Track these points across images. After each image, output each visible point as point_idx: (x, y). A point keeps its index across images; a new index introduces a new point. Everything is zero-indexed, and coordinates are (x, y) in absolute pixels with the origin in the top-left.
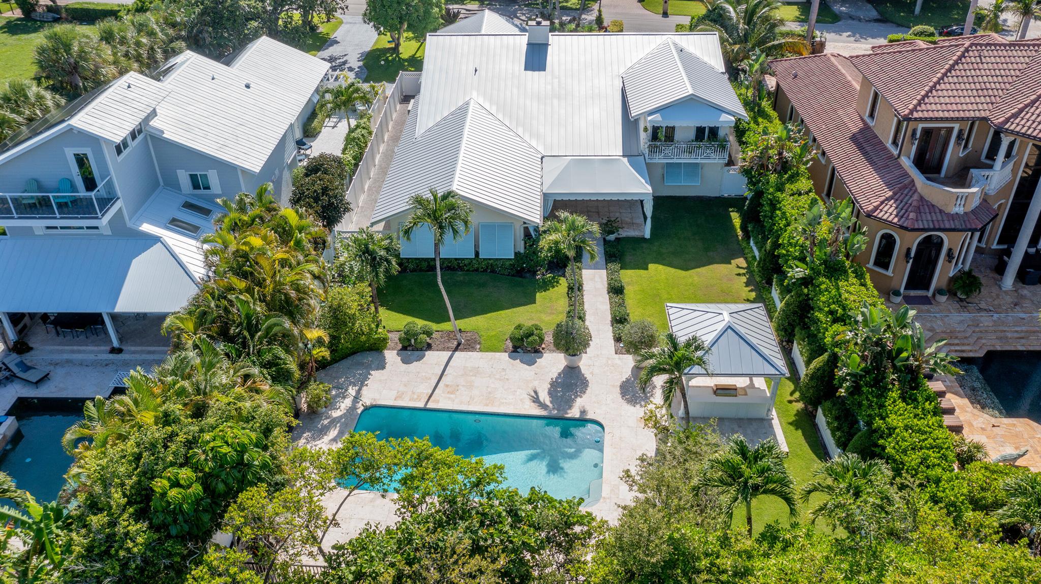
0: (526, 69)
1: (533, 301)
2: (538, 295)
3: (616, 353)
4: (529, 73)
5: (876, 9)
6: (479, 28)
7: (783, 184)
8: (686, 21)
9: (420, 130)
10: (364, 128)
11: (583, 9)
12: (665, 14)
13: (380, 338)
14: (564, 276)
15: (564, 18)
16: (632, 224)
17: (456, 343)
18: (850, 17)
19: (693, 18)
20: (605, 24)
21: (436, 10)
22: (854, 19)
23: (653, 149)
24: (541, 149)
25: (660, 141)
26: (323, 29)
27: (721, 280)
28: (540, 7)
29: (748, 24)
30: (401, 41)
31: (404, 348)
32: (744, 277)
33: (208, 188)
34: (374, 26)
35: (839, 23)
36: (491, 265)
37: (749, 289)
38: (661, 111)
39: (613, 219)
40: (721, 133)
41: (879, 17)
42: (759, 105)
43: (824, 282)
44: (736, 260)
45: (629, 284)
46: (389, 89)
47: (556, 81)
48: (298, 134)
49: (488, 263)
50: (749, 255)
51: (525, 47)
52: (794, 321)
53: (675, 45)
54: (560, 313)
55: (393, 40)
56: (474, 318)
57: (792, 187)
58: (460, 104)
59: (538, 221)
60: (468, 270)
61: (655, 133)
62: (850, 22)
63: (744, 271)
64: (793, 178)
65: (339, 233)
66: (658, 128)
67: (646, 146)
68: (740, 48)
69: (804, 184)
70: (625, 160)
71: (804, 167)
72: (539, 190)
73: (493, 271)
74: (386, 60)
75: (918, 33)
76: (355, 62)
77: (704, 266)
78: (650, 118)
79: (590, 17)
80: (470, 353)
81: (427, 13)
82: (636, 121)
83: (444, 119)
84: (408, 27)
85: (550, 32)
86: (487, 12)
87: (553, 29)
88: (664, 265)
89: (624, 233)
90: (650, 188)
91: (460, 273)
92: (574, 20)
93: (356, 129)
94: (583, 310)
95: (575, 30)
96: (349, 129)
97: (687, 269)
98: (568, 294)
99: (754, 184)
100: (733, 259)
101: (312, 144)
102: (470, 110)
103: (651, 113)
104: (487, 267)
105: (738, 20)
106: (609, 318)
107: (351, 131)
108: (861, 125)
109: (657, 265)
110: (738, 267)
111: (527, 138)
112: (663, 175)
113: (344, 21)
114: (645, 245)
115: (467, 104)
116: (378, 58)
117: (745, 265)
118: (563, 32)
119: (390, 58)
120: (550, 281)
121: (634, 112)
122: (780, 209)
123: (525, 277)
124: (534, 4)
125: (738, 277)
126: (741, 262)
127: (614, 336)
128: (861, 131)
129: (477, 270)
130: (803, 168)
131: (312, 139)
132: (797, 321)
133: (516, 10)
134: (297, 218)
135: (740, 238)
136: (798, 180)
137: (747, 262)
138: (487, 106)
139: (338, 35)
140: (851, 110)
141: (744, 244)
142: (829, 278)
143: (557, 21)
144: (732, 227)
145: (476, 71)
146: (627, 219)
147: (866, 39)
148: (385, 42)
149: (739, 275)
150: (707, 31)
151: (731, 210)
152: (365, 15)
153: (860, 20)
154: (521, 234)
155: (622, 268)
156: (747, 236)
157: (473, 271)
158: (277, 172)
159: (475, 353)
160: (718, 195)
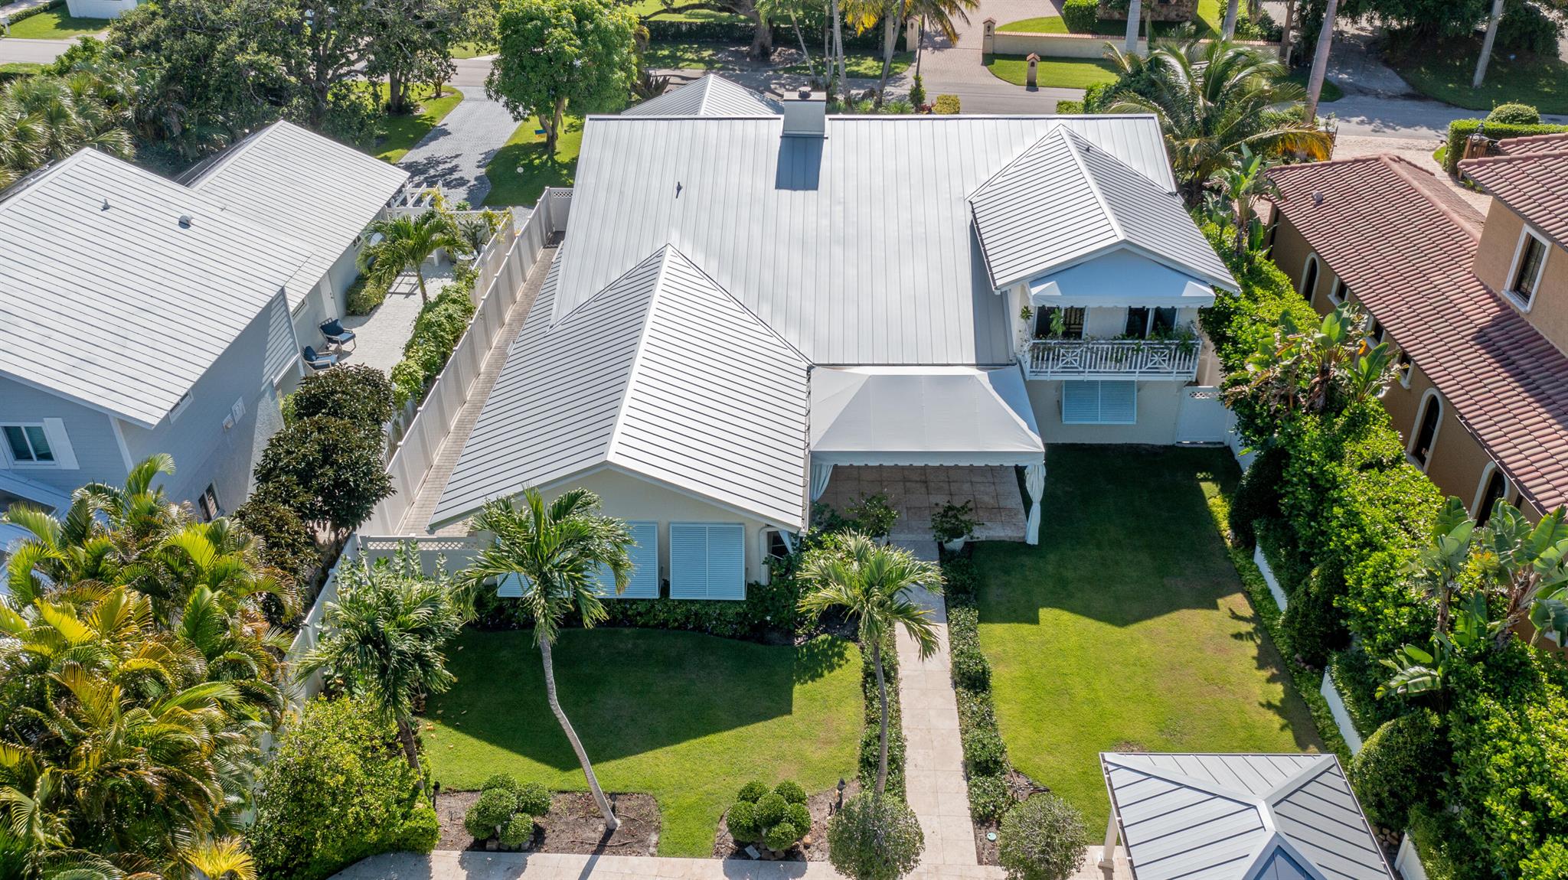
0: (778, 186)
1: (784, 707)
2: (797, 687)
3: (980, 862)
4: (786, 193)
5: (1402, 77)
6: (696, 107)
7: (1338, 441)
8: (1078, 96)
9: (561, 308)
10: (454, 301)
11: (888, 77)
12: (1032, 86)
13: (416, 829)
14: (856, 640)
15: (853, 92)
16: (997, 511)
17: (601, 828)
18: (1361, 92)
19: (1090, 91)
20: (927, 102)
21: (620, 75)
22: (1366, 94)
23: (1040, 354)
24: (806, 349)
25: (1055, 336)
26: (424, 110)
27: (1201, 650)
28: (811, 72)
29: (1212, 98)
30: (560, 130)
31: (478, 846)
32: (1251, 643)
33: (47, 456)
34: (507, 104)
35: (1342, 100)
36: (696, 614)
37: (1266, 674)
38: (1060, 276)
39: (959, 506)
40: (1181, 321)
41: (1409, 90)
42: (1250, 260)
43: (1496, 714)
44: (1229, 598)
45: (999, 660)
46: (521, 218)
47: (839, 209)
48: (331, 310)
49: (689, 610)
50: (1256, 588)
51: (777, 143)
52: (1406, 788)
53: (1074, 137)
54: (846, 740)
55: (545, 130)
56: (650, 754)
57: (1360, 448)
58: (645, 254)
59: (798, 522)
60: (645, 625)
61: (1043, 321)
62: (1361, 98)
63: (1248, 627)
64: (1355, 425)
65: (365, 540)
66: (1052, 310)
67: (1026, 348)
68: (1199, 144)
69: (1383, 441)
70: (983, 376)
71: (1374, 399)
72: (802, 445)
73: (699, 628)
74: (530, 167)
75: (1507, 117)
76: (471, 170)
77: (1159, 613)
78: (1035, 290)
79: (904, 89)
80: (633, 859)
81: (604, 80)
82: (1003, 299)
83: (611, 286)
84: (570, 106)
85: (828, 112)
86: (712, 78)
87: (832, 107)
88: (1073, 610)
89: (980, 534)
90: (1038, 441)
91: (627, 631)
92: (871, 94)
93: (437, 304)
94: (898, 738)
95: (873, 112)
96: (425, 303)
97: (1123, 622)
98: (864, 686)
99: (1259, 431)
100: (1222, 596)
101: (355, 331)
102: (664, 268)
103: (1038, 279)
104: (688, 618)
105: (1193, 93)
106: (959, 755)
107: (429, 307)
108: (1494, 310)
109: (1057, 612)
110: (1235, 616)
111: (779, 326)
112: (1059, 403)
113: (466, 96)
114: (1027, 561)
115: (659, 255)
116: (515, 161)
117: (1248, 612)
118: (853, 113)
119: (537, 162)
120: (824, 652)
121: (1002, 275)
122: (1338, 501)
123: (769, 643)
124: (801, 68)
125: (1238, 642)
126: (1238, 602)
127: (973, 811)
128: (1496, 322)
129: (664, 624)
130: (1372, 402)
131: (362, 318)
132: (1414, 790)
133: (769, 78)
134: (212, 550)
135: (1229, 543)
136: (1369, 431)
137: (1252, 603)
138: (699, 260)
139: (450, 121)
140: (1461, 276)
141: (1240, 560)
142: (1502, 697)
143: (841, 97)
144: (1207, 517)
145: (679, 188)
146: (986, 499)
147: (1394, 129)
148: (530, 130)
149: (1238, 636)
150: (1131, 111)
151: (1200, 475)
152: (490, 82)
153: (1377, 95)
154: (761, 548)
155: (982, 619)
156: (1246, 541)
157: (656, 626)
158: (239, 407)
159: (646, 859)
160: (1169, 442)
